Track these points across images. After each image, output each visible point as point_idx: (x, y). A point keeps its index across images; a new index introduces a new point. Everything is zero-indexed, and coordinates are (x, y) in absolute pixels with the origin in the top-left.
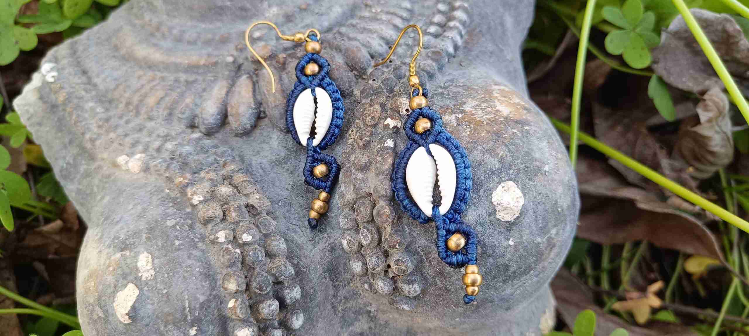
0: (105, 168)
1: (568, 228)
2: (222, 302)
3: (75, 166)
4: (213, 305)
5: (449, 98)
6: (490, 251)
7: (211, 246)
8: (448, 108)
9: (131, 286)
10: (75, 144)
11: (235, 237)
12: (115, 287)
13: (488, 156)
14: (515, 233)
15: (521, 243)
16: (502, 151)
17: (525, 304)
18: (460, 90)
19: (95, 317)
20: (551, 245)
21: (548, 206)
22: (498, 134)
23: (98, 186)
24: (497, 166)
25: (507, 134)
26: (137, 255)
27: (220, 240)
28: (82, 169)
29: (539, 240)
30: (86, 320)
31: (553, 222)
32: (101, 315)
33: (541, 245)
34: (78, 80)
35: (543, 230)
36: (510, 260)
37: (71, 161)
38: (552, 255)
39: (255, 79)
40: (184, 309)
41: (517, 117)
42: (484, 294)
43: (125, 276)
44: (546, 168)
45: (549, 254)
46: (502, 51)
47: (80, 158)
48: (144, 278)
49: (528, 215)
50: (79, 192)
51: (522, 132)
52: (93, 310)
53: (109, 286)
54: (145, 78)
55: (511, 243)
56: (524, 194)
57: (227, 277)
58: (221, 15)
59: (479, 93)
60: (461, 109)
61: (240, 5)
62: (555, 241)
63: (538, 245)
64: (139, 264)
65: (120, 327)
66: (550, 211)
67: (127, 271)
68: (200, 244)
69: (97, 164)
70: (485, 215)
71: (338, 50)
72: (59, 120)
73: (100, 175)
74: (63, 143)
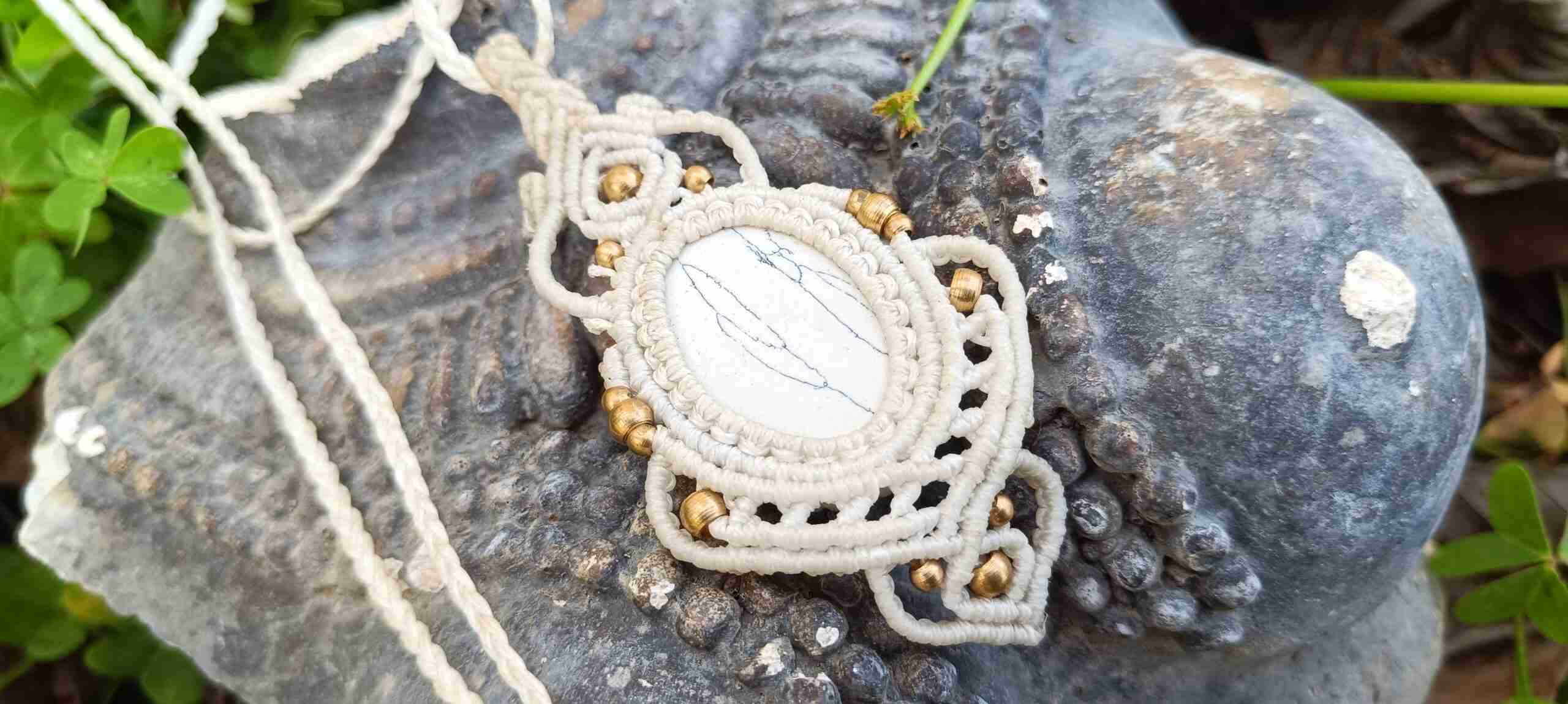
0: (337, 608)
3: (252, 630)
5: (1112, 120)
6: (1383, 429)
7: (751, 694)
8: (1127, 141)
10: (227, 581)
11: (797, 647)
13: (1287, 215)
14: (1415, 366)
15: (1429, 385)
18: (1120, 93)
22: (1276, 158)
23: (334, 658)
24: (1318, 230)
25: (1293, 150)
27: (772, 671)
28: (273, 630)
29: (1458, 359)
31: (1466, 308)
33: (1464, 369)
34: (160, 424)
35: (1458, 335)
36: (1424, 430)
37: (235, 625)
41: (1282, 106)
47: (254, 608)
51: (1316, 134)
55: (1415, 390)
56: (1403, 266)
59: (1166, 86)
60: (1157, 132)
63: (1459, 373)
66: (1454, 284)
69: (308, 606)
71: (792, 110)
72: (161, 536)
73: (329, 631)
74: (192, 588)
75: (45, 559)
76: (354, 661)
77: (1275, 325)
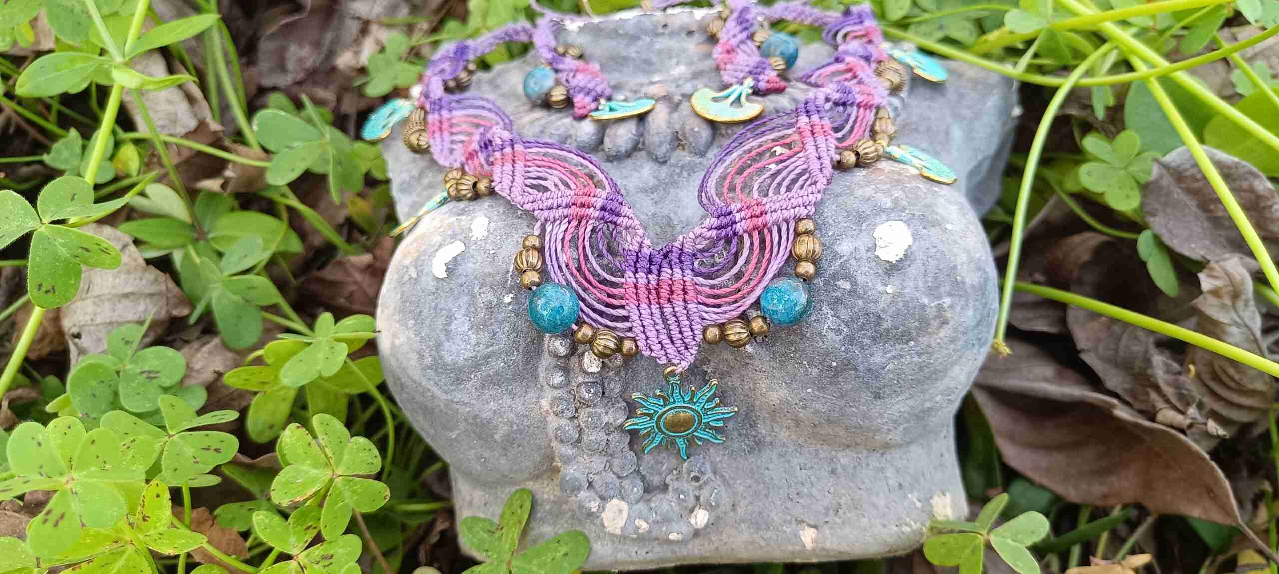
6: (861, 292)
9: (458, 242)
12: (440, 245)
13: (880, 194)
14: (896, 280)
15: (900, 295)
16: (897, 194)
19: (406, 278)
20: (942, 319)
21: (943, 266)
22: (898, 182)
24: (888, 205)
29: (926, 301)
31: (948, 287)
32: (414, 275)
33: (928, 310)
35: (933, 291)
36: (883, 311)
42: (847, 352)
43: (453, 236)
44: (949, 226)
45: (937, 329)
48: (474, 238)
49: (915, 263)
51: (928, 190)
52: (406, 273)
53: (434, 245)
55: (889, 289)
56: (915, 239)
58: (621, 66)
61: (645, 58)
62: (948, 315)
63: (923, 307)
64: (472, 226)
67: (457, 230)
70: (863, 249)
77: (839, 223)
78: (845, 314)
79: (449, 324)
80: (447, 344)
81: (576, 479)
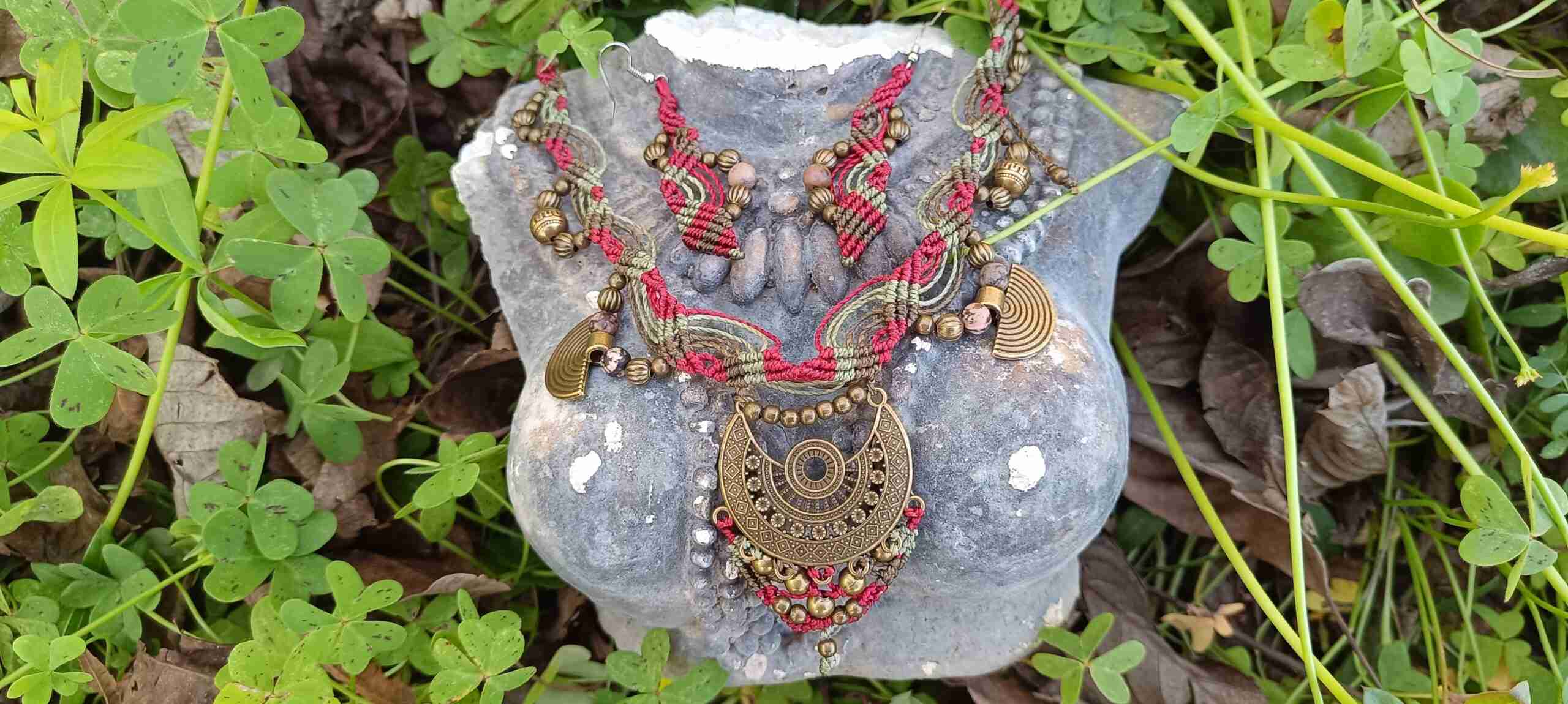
0: (564, 295)
1: (1095, 512)
2: (688, 495)
3: (523, 278)
4: (678, 495)
6: (992, 517)
7: (689, 433)
9: (593, 455)
10: (528, 251)
11: (716, 429)
12: (574, 450)
13: (1019, 412)
14: (1026, 504)
15: (1030, 517)
16: (1036, 409)
17: (1023, 585)
19: (541, 475)
20: (1066, 528)
21: (1074, 484)
22: (1039, 387)
23: (550, 313)
24: (1025, 426)
25: (1050, 390)
26: (606, 422)
27: (701, 430)
28: (533, 284)
29: (1053, 518)
30: (527, 476)
31: (1076, 501)
32: (549, 474)
33: (1055, 525)
35: (1061, 509)
36: (1012, 532)
37: (519, 271)
38: (1066, 538)
39: (770, 235)
40: (647, 493)
41: (1069, 371)
42: (975, 560)
43: (587, 442)
44: (1084, 440)
45: (1063, 535)
46: (1089, 261)
47: (531, 270)
48: (609, 450)
49: (1046, 489)
50: (521, 311)
51: (1069, 391)
52: (540, 468)
53: (567, 448)
54: (630, 189)
55: (1019, 513)
56: (1048, 465)
57: (700, 471)
58: (742, 127)
61: (769, 122)
62: (1073, 523)
63: (1050, 523)
64: (606, 434)
65: (570, 493)
66: (1074, 489)
67: (591, 436)
68: (678, 428)
69: (553, 286)
70: (997, 476)
72: (512, 212)
73: (555, 301)
74: (511, 243)
75: (458, 186)
76: (558, 319)
77: (975, 447)
78: (975, 535)
79: (593, 535)
80: (591, 551)
81: (720, 646)
